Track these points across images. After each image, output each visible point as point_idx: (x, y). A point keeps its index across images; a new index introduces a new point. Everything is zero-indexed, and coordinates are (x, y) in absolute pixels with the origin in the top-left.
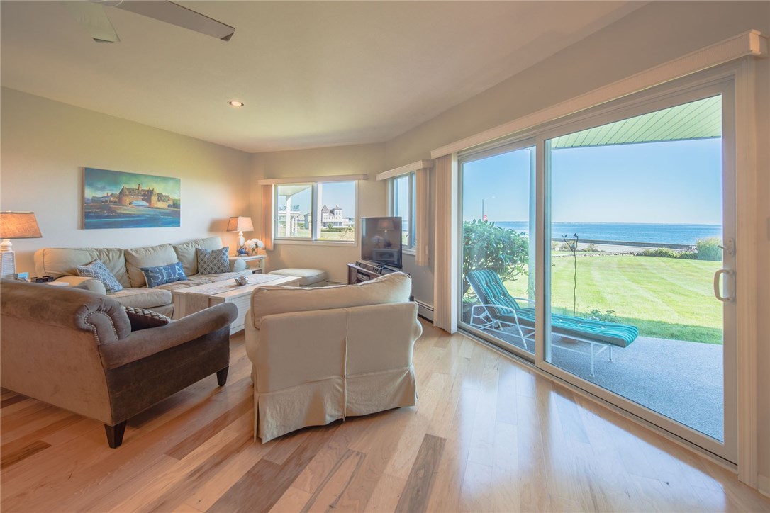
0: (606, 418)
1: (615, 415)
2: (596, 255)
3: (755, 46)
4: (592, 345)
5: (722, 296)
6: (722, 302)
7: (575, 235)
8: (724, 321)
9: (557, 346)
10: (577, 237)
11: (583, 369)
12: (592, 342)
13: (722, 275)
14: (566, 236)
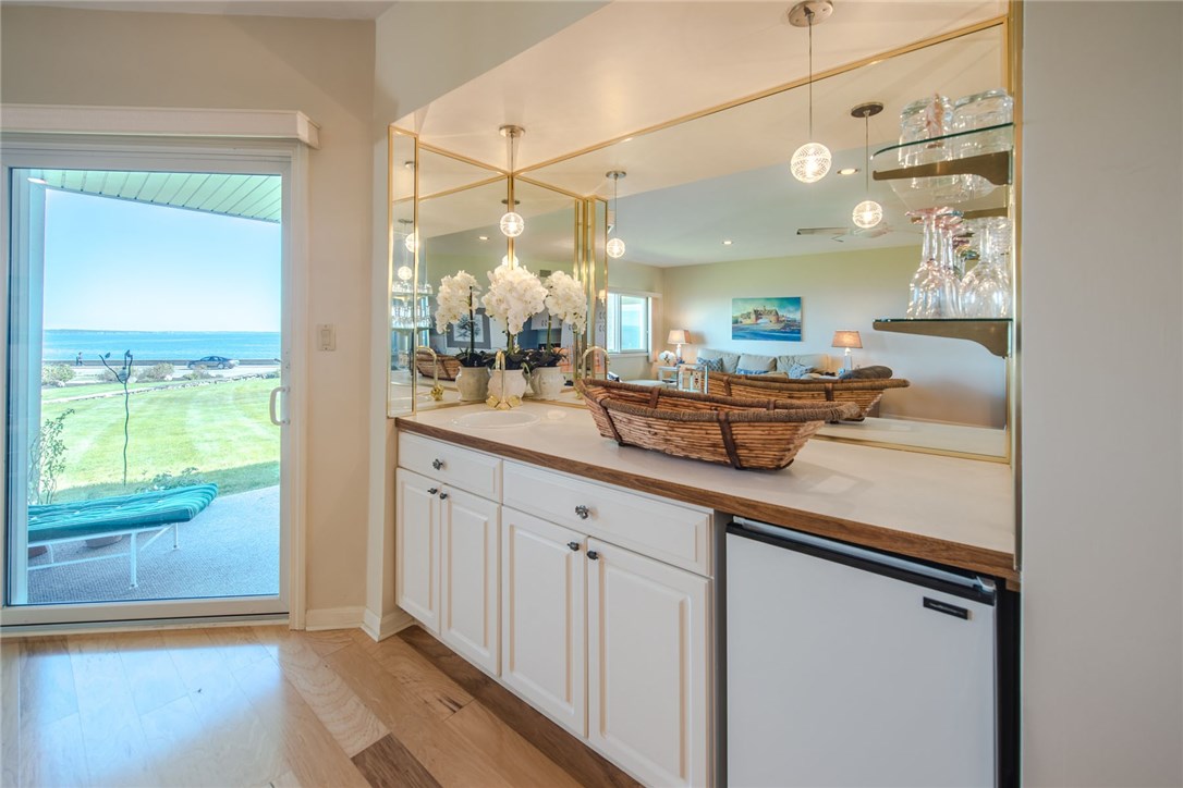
0: (127, 648)
1: (159, 634)
2: (203, 383)
3: (303, 132)
4: (133, 538)
5: (279, 419)
6: (279, 427)
7: (128, 354)
8: (282, 452)
9: (71, 562)
10: (131, 356)
11: (116, 585)
12: (134, 532)
13: (279, 394)
14: (108, 356)
